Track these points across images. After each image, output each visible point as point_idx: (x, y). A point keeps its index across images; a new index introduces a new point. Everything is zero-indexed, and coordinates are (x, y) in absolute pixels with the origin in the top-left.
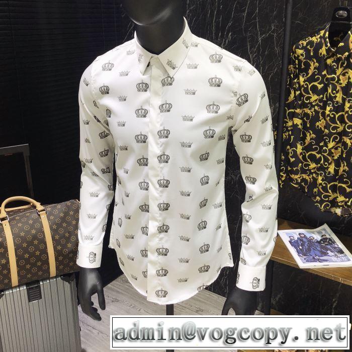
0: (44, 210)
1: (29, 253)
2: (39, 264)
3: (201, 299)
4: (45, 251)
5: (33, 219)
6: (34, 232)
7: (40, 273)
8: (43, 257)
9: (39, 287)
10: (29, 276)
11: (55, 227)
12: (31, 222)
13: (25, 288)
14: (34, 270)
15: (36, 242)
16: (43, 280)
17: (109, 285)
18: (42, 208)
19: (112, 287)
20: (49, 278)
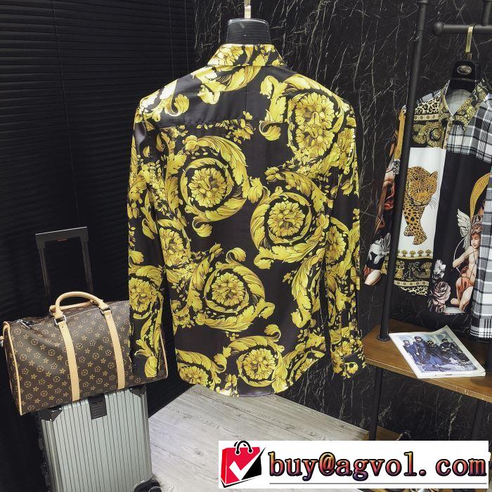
0: (108, 309)
1: (93, 361)
2: (105, 373)
3: (292, 415)
4: (111, 359)
5: (96, 320)
6: (98, 335)
7: (106, 385)
8: (110, 365)
9: (104, 401)
10: (93, 388)
11: (123, 329)
12: (93, 323)
13: (87, 402)
14: (100, 381)
15: (101, 348)
16: (108, 394)
17: (178, 398)
18: (106, 306)
19: (183, 400)
20: (116, 391)
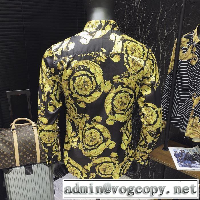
2: (31, 155)
5: (29, 131)
6: (29, 138)
7: (32, 160)
8: (34, 152)
9: (31, 167)
10: (26, 161)
13: (24, 167)
14: (28, 158)
15: (30, 143)
18: (35, 125)
20: (37, 164)
